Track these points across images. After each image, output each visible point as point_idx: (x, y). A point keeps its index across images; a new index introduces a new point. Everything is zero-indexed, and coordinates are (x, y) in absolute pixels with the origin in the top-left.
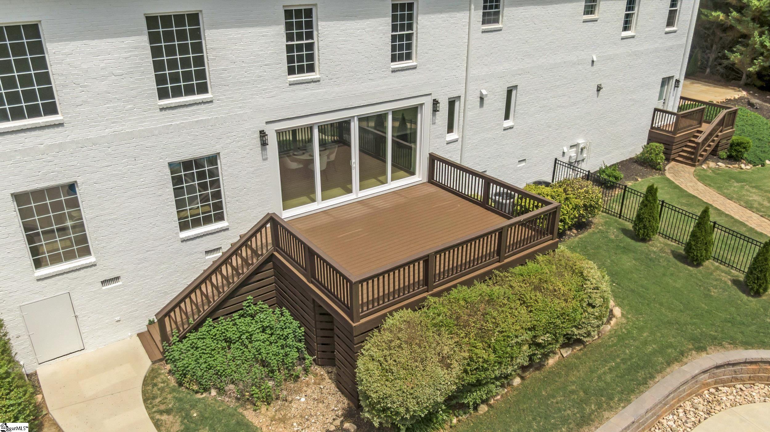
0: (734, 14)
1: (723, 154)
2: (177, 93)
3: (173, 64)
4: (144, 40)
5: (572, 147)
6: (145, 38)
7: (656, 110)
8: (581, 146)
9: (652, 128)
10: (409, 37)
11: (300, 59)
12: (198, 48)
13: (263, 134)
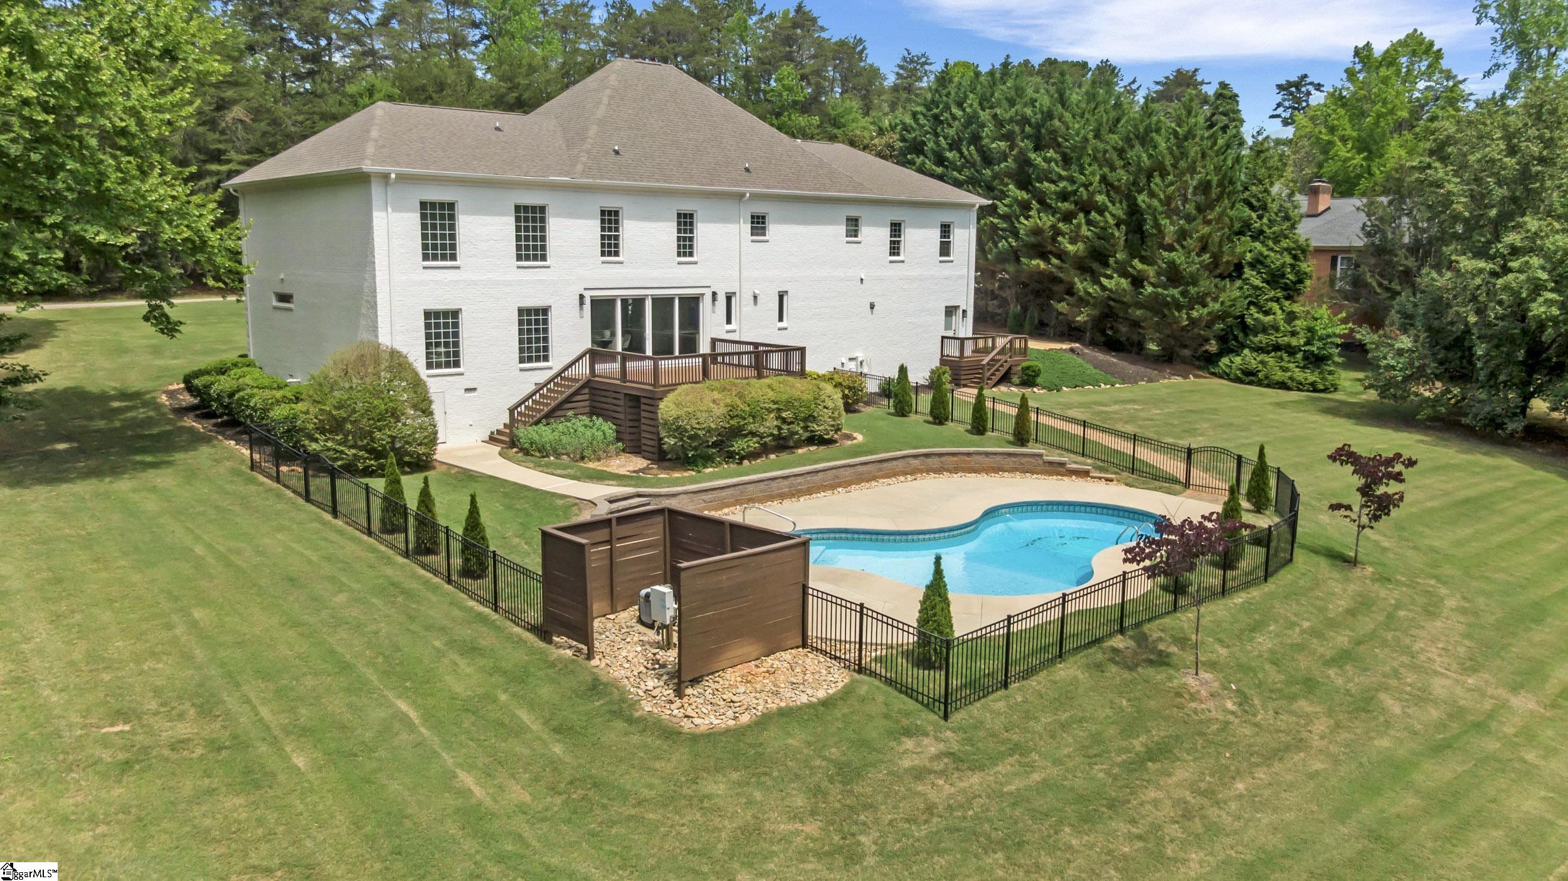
0: (1055, 261)
1: (1016, 380)
2: (527, 258)
3: (527, 238)
4: (512, 220)
5: (850, 359)
6: (513, 219)
7: (943, 338)
8: (860, 359)
9: (942, 355)
10: (691, 239)
11: (610, 245)
12: (543, 229)
13: (582, 297)
